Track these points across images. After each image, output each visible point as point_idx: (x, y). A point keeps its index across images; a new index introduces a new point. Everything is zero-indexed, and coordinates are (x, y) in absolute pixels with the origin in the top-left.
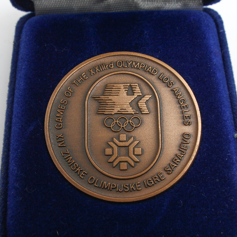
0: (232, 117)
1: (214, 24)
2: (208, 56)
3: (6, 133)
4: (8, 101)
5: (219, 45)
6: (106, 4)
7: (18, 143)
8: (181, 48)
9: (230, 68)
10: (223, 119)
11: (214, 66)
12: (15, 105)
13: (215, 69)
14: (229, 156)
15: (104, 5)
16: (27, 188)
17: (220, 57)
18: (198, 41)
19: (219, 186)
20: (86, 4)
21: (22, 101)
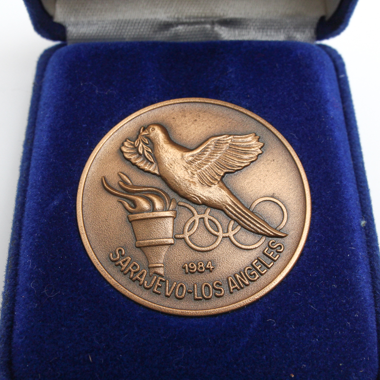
0: (358, 198)
1: (331, 64)
2: (323, 106)
3: (18, 212)
4: (22, 166)
5: (339, 93)
6: (173, 32)
7: (34, 224)
8: (283, 93)
9: (355, 129)
10: (343, 197)
11: (330, 121)
12: (32, 171)
13: (332, 125)
14: (352, 250)
15: (170, 34)
16: (46, 289)
17: (341, 110)
18: (308, 84)
19: (337, 295)
20: (143, 32)
21: (43, 163)
